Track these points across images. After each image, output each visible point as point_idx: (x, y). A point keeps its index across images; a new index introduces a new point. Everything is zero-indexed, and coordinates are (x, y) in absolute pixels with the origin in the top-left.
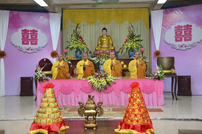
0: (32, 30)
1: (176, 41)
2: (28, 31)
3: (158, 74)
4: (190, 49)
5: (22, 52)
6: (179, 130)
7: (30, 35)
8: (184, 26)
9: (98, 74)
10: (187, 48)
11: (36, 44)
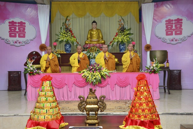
0: (20, 22)
1: (167, 34)
2: (16, 23)
3: (153, 67)
4: (181, 43)
5: (9, 45)
6: (181, 125)
7: (17, 28)
8: (175, 20)
9: (92, 67)
10: (178, 42)
11: (24, 37)
